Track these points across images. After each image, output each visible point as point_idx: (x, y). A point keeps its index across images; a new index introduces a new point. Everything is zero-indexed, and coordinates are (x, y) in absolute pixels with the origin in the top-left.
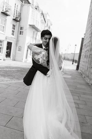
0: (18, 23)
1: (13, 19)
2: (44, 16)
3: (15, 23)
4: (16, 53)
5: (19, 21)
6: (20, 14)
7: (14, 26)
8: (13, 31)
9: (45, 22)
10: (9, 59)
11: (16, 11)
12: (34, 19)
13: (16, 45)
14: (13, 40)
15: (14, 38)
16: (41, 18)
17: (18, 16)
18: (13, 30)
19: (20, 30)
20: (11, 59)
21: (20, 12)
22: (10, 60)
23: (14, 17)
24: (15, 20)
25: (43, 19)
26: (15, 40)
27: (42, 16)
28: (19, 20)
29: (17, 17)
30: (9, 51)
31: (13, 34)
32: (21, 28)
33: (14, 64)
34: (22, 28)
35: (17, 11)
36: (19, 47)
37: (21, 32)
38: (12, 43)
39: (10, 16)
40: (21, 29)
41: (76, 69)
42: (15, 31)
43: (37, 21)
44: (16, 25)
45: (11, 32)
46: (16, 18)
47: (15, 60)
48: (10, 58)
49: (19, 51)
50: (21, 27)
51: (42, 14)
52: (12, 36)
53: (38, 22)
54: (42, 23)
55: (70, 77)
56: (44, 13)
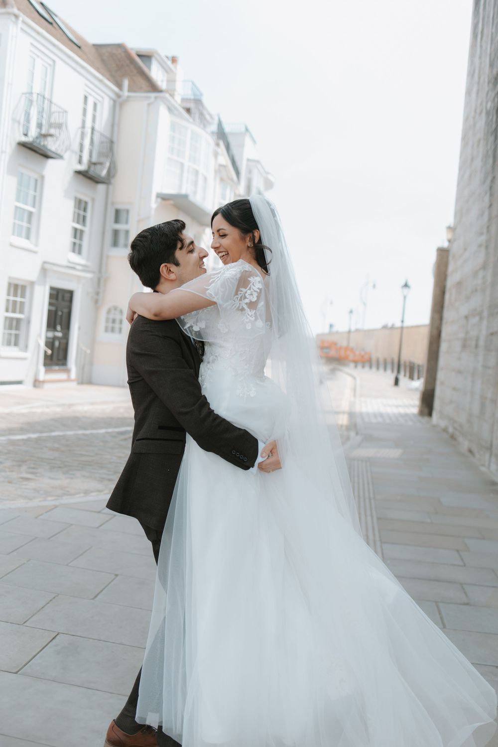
0: (101, 187)
1: (79, 173)
2: (228, 147)
3: (85, 192)
4: (93, 342)
5: (106, 181)
6: (112, 142)
7: (81, 206)
8: (77, 234)
9: (238, 173)
10: (63, 376)
11: (88, 130)
12: (182, 165)
13: (96, 301)
14: (79, 278)
15: (85, 269)
16: (216, 155)
17: (100, 154)
18: (79, 226)
19: (111, 225)
20: (73, 375)
21: (108, 134)
22: (69, 380)
23: (80, 162)
24: (87, 176)
25: (224, 159)
26: (89, 275)
27: (222, 149)
28: (104, 173)
29: (94, 160)
30: (59, 334)
31: (77, 248)
32: (117, 212)
33: (92, 404)
34: (123, 216)
35: (93, 129)
36: (109, 312)
37: (116, 233)
38: (71, 293)
39: (60, 157)
40: (117, 220)
41: (415, 410)
42: (86, 229)
43: (197, 172)
44: (93, 200)
45: (68, 238)
46: (91, 164)
47: (90, 382)
48: (68, 371)
49: (113, 330)
50: (119, 207)
51: (221, 135)
52: (75, 258)
53: (205, 179)
54: (222, 180)
55: (394, 453)
56: (227, 129)
